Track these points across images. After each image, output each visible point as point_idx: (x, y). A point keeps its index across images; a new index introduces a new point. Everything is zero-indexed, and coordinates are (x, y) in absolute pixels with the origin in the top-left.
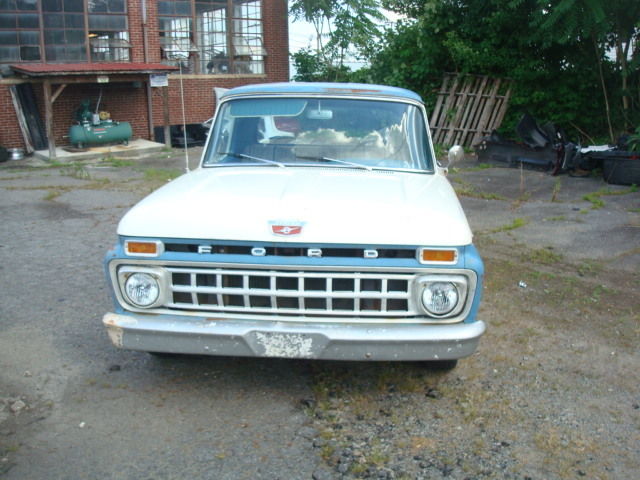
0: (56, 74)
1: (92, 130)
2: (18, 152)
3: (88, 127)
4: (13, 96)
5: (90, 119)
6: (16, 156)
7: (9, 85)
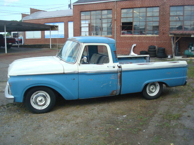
0: (177, 34)
1: (191, 52)
2: (170, 56)
3: (190, 51)
4: (172, 40)
5: (191, 48)
6: (169, 57)
7: (171, 37)
